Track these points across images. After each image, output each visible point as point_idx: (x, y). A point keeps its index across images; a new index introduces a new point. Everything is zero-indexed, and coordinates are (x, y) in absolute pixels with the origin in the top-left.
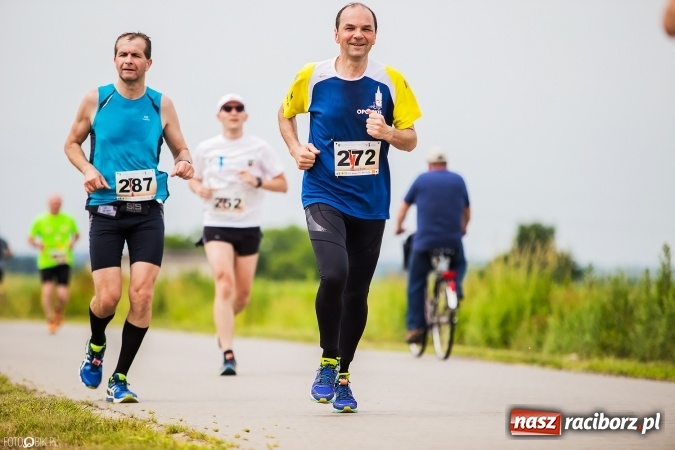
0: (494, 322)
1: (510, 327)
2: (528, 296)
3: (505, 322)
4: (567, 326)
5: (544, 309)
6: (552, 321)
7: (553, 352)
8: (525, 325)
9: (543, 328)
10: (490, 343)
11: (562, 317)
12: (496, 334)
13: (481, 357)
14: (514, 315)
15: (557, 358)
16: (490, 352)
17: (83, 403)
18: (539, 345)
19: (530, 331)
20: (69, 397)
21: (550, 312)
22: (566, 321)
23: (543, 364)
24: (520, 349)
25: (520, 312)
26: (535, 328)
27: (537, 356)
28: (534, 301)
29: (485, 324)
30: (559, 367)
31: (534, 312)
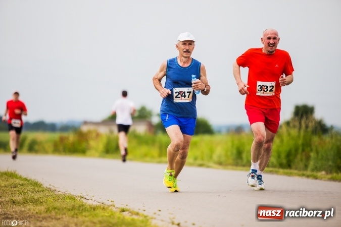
0: (283, 155)
1: (291, 158)
2: (300, 142)
3: (289, 155)
4: (320, 157)
5: (309, 149)
6: (312, 155)
7: (313, 170)
8: (299, 156)
9: (308, 158)
10: (281, 166)
11: (317, 153)
12: (284, 161)
13: (277, 173)
14: (293, 152)
15: (315, 173)
16: (281, 170)
17: (79, 197)
18: (306, 167)
19: (301, 160)
20: (72, 194)
21: (311, 150)
22: (320, 155)
23: (308, 176)
24: (296, 169)
25: (296, 150)
26: (304, 158)
27: (305, 172)
28: (303, 145)
29: (279, 156)
30: (316, 178)
31: (303, 150)
